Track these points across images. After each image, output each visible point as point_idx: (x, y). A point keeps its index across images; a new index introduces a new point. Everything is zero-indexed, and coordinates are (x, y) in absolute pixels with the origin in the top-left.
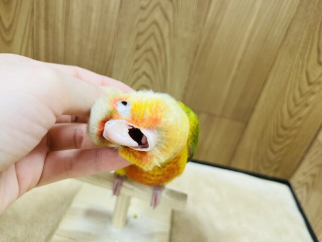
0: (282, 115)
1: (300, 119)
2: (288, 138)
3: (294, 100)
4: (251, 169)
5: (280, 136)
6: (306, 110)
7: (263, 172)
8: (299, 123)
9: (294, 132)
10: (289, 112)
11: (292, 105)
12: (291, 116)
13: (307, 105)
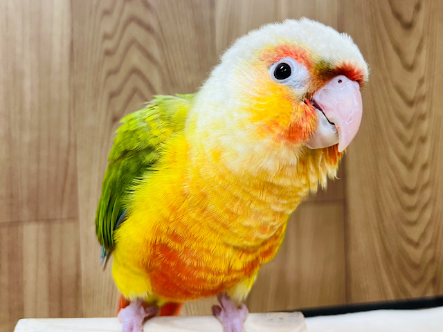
0: (394, 168)
1: (424, 167)
2: (425, 207)
3: (401, 137)
4: (391, 297)
5: (410, 209)
6: (427, 148)
7: (415, 294)
8: (427, 175)
9: (428, 193)
10: (404, 160)
11: (402, 147)
12: (410, 166)
13: (423, 140)
